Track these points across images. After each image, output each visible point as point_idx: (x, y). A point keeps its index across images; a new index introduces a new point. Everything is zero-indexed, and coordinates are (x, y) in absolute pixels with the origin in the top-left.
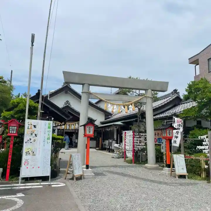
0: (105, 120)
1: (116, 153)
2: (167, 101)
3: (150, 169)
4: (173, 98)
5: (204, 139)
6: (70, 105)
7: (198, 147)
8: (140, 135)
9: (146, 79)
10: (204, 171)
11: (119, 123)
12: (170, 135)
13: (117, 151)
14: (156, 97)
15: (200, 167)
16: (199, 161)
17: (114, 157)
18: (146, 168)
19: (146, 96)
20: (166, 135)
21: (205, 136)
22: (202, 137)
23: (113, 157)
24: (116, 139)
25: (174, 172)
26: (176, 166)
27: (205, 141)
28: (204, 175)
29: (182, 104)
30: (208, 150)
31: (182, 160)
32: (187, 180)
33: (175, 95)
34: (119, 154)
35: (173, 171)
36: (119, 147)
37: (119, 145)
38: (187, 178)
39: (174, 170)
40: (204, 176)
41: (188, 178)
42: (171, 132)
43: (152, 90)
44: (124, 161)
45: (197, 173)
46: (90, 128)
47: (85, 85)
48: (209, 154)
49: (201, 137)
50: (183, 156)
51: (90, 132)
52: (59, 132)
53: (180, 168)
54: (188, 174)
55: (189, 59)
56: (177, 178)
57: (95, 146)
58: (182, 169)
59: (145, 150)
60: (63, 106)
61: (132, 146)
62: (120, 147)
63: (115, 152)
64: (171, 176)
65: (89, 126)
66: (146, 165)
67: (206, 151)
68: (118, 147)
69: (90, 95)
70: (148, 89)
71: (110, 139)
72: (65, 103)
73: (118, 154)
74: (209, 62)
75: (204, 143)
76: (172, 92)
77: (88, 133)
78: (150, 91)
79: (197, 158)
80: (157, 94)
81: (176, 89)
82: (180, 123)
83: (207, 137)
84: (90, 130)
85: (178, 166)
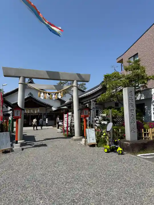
1: (60, 129)
3: (75, 140)
6: (32, 96)
12: (86, 114)
17: (59, 132)
18: (73, 139)
19: (73, 86)
25: (87, 142)
32: (96, 148)
38: (96, 146)
42: (87, 111)
43: (78, 81)
44: (63, 134)
46: (17, 111)
50: (94, 129)
53: (91, 139)
54: (97, 143)
58: (93, 139)
62: (63, 125)
64: (85, 145)
66: (73, 137)
78: (75, 81)
84: (17, 113)
85: (89, 138)
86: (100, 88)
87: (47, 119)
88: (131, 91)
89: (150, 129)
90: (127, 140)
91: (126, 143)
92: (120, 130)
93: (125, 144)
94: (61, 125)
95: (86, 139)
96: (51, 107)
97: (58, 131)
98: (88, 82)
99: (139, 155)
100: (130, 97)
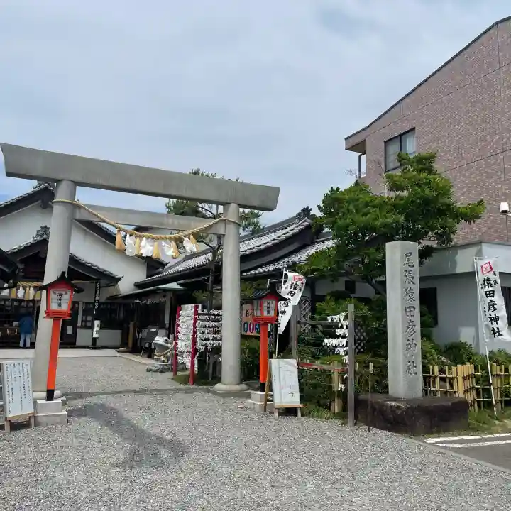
0: (147, 277)
1: (157, 360)
2: (287, 235)
3: (225, 395)
4: (301, 227)
5: (340, 321)
7: (326, 340)
8: (211, 315)
9: (234, 180)
10: (338, 397)
11: (174, 285)
12: (269, 312)
13: (160, 354)
14: (256, 224)
15: (330, 387)
16: (328, 374)
17: (154, 368)
18: (215, 393)
19: (225, 220)
20: (260, 314)
21: (342, 316)
22: (336, 318)
23: (150, 370)
24: (167, 326)
25: (272, 401)
26: (276, 387)
27: (342, 327)
28: (336, 407)
29: (318, 243)
30: (346, 349)
31: (291, 372)
32: (298, 421)
33: (305, 221)
34: (166, 361)
35: (269, 399)
36: (166, 345)
37: (167, 340)
38: (299, 414)
39: (271, 396)
40: (337, 411)
41: (302, 415)
42: (273, 305)
43: (241, 206)
44: (172, 377)
45: (322, 402)
46: (60, 295)
47: (64, 182)
48: (346, 358)
49: (334, 317)
50: (294, 362)
51: (60, 305)
52: (23, 307)
53: (286, 391)
54: (301, 406)
55: (346, 139)
56: (276, 414)
57: (118, 343)
58: (290, 393)
59: (217, 350)
60: (31, 240)
61: (190, 342)
62: (169, 345)
63: (156, 357)
64: (265, 410)
65: (58, 291)
66: (218, 386)
67: (342, 351)
68: (163, 343)
69: (77, 211)
70: (228, 201)
71: (154, 324)
72: (38, 231)
73: (163, 361)
74: (387, 148)
75: (339, 332)
76: (299, 214)
77: (54, 307)
78: (233, 206)
79: (325, 367)
80: (258, 216)
81: (308, 207)
82: (299, 283)
83: (346, 318)
84: (60, 300)
85: (281, 388)
86: (295, 231)
87: (97, 323)
88: (411, 253)
89: (459, 366)
90: (395, 396)
91: (393, 404)
92: (371, 365)
93: (391, 406)
94: (161, 345)
95: (271, 390)
96: (114, 280)
97: (150, 367)
98: (269, 210)
99: (431, 440)
100: (406, 271)
